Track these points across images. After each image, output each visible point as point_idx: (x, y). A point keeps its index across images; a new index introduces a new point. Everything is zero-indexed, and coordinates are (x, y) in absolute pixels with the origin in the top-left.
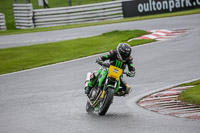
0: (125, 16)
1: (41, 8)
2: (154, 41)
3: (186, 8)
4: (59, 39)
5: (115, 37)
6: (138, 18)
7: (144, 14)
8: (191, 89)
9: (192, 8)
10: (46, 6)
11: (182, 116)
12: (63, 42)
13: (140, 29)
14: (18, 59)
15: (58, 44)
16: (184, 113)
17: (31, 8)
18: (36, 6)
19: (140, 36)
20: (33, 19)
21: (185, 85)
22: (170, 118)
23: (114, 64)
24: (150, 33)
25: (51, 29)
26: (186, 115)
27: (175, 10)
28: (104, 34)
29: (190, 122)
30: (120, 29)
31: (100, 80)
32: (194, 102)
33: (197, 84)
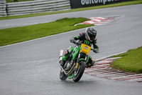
0: (72, 8)
2: (93, 25)
3: (115, 2)
5: (65, 23)
6: (81, 9)
11: (113, 78)
12: (28, 26)
15: (24, 27)
16: (114, 77)
17: (5, 2)
20: (7, 10)
21: (114, 56)
22: (105, 80)
23: (83, 43)
25: (20, 17)
26: (115, 78)
27: (107, 3)
28: (57, 21)
29: (118, 83)
30: (68, 17)
32: (121, 69)
33: (123, 55)
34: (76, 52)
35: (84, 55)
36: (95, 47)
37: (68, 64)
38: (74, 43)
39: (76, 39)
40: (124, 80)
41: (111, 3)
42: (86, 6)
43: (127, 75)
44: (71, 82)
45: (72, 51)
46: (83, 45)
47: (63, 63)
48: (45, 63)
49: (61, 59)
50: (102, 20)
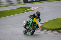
0: (24, 3)
2: (33, 10)
5: (21, 9)
6: (28, 3)
13: (29, 7)
21: (42, 23)
23: (34, 18)
24: (32, 8)
26: (43, 32)
27: (39, 1)
28: (18, 8)
31: (31, 23)
32: (45, 29)
34: (32, 22)
35: (35, 23)
36: (40, 20)
40: (46, 33)
41: (41, 1)
42: (30, 2)
44: (29, 35)
45: (29, 21)
46: (34, 19)
47: (25, 27)
48: (13, 26)
49: (24, 25)
50: (37, 8)
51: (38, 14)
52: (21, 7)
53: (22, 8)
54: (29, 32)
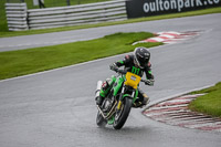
0: (129, 17)
1: (36, 7)
2: (161, 44)
3: (196, 8)
4: (56, 43)
5: (118, 40)
6: (143, 19)
7: (151, 14)
8: (201, 98)
9: (203, 7)
10: (41, 5)
11: (192, 127)
14: (11, 64)
16: (195, 124)
17: (25, 8)
18: (31, 6)
19: (146, 38)
20: (28, 20)
21: (195, 92)
23: (130, 71)
24: (156, 36)
25: (48, 31)
26: (196, 126)
27: (184, 10)
28: (106, 37)
29: (201, 134)
30: (124, 31)
31: (115, 89)
32: (205, 112)
33: (208, 91)
34: (119, 85)
37: (108, 103)
38: (116, 70)
39: (119, 65)
40: (210, 129)
43: (215, 121)
48: (86, 102)
49: (98, 94)
51: (140, 59)
52: (117, 31)
53: (119, 35)
54: (111, 119)
